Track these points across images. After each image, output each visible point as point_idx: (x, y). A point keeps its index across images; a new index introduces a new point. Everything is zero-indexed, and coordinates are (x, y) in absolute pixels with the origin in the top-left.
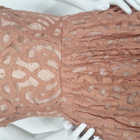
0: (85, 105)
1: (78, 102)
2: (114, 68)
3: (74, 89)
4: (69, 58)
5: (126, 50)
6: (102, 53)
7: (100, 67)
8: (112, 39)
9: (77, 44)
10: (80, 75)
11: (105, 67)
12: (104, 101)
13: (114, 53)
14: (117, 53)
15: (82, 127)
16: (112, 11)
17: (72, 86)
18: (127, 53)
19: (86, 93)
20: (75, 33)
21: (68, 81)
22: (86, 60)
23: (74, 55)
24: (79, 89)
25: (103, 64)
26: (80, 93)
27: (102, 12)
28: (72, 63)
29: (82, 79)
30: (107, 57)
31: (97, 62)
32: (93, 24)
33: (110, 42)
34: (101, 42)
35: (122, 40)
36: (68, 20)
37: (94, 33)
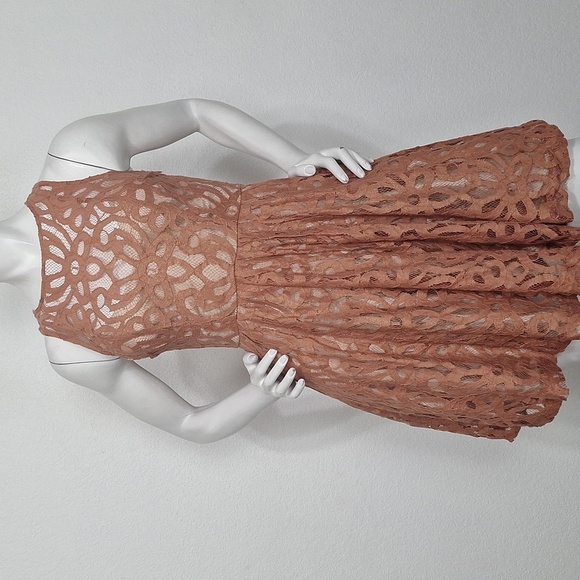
0: (271, 317)
1: (261, 314)
2: (314, 264)
3: (255, 294)
4: (248, 247)
5: (328, 236)
6: (293, 241)
7: (292, 261)
8: (312, 221)
9: (260, 229)
10: (262, 272)
11: (300, 261)
12: (297, 310)
13: (310, 240)
14: (314, 241)
15: (271, 354)
16: (320, 177)
17: (253, 289)
18: (329, 241)
19: (271, 299)
20: (258, 211)
21: (246, 281)
22: (273, 250)
23: (255, 244)
24: (262, 293)
25: (297, 258)
26: (262, 298)
27: (306, 178)
28: (252, 255)
29: (264, 278)
30: (303, 246)
31: (289, 254)
32: (284, 199)
33: (310, 225)
34: (295, 226)
35: (326, 222)
36: (250, 192)
37: (287, 212)
